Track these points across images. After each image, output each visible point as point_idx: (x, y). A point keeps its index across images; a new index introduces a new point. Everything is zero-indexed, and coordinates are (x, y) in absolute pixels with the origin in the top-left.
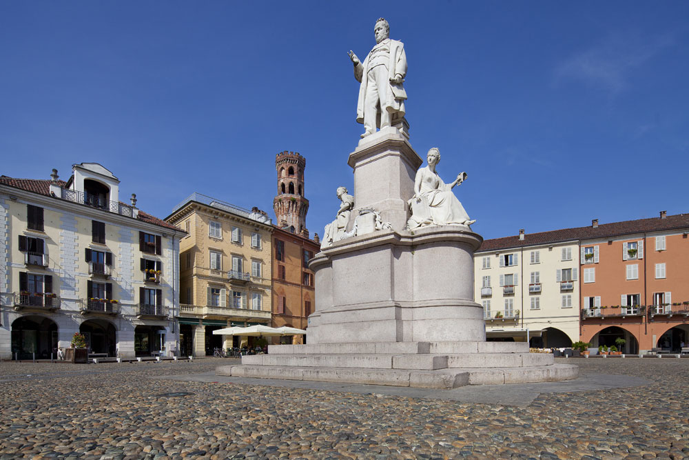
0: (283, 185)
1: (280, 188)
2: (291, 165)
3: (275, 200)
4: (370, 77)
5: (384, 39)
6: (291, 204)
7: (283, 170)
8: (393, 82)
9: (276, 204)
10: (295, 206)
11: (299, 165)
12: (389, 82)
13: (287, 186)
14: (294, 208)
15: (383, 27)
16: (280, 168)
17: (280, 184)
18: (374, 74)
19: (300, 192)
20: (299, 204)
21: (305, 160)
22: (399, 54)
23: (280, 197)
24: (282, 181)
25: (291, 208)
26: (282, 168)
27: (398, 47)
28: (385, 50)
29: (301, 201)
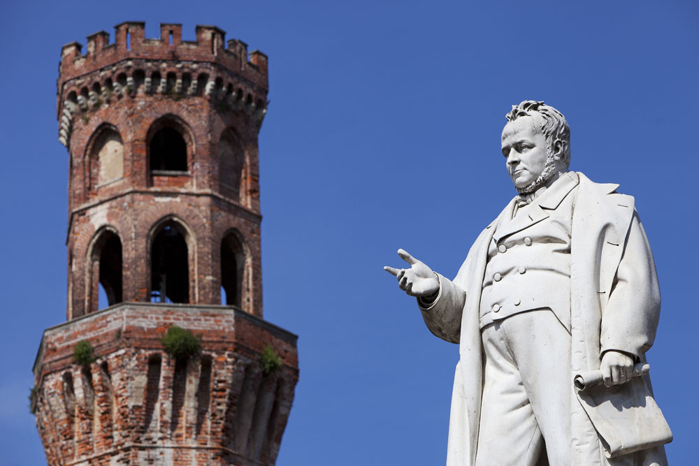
0: (108, 245)
1: (86, 265)
2: (166, 107)
3: (43, 349)
4: (491, 349)
5: (546, 183)
6: (165, 371)
7: (112, 146)
8: (592, 392)
9: (54, 382)
10: (191, 386)
11: (219, 104)
12: (574, 392)
13: (134, 251)
14: (190, 405)
15: (540, 141)
16: (85, 133)
17: (84, 237)
18: (509, 344)
19: (229, 279)
20: (224, 372)
21: (261, 67)
22: (611, 254)
23: (82, 330)
24: (99, 217)
25: (164, 404)
26: (106, 133)
27: (606, 227)
28: (549, 239)
29: (240, 347)
